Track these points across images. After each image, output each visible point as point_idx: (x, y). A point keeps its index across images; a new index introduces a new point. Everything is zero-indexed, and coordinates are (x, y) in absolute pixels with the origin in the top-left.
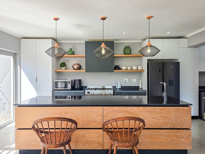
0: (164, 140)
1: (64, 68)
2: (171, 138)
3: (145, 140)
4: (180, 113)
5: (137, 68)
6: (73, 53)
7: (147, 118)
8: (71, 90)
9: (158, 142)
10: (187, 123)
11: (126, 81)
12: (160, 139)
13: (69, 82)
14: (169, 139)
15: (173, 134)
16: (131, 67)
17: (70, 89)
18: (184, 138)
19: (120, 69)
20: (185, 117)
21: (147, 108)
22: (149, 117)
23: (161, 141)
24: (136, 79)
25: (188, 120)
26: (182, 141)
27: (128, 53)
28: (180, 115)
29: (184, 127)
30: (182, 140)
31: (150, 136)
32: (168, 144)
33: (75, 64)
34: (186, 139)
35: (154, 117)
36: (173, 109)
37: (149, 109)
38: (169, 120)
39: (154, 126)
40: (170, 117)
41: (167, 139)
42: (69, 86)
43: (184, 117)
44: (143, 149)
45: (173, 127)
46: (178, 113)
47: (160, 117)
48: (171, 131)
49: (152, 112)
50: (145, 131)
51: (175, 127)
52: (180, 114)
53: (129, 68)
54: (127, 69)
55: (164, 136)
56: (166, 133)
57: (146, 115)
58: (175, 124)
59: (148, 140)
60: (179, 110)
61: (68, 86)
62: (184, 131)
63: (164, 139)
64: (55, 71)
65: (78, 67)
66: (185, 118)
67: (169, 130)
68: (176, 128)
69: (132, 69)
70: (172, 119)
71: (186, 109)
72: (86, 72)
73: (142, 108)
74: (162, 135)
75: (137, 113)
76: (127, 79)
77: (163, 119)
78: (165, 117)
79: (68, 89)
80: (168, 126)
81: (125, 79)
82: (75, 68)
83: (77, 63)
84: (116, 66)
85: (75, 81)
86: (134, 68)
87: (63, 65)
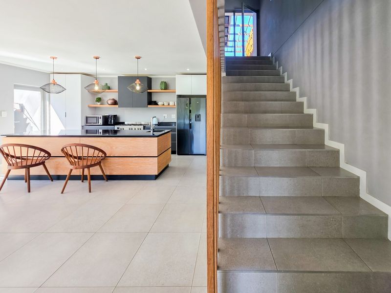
0: (134, 167)
1: (99, 103)
3: (117, 166)
6: (109, 88)
7: (119, 148)
9: (128, 168)
11: (165, 117)
12: (130, 166)
13: (100, 117)
14: (138, 165)
15: (142, 161)
16: (168, 103)
17: (101, 124)
18: (151, 164)
19: (158, 105)
22: (121, 146)
23: (131, 168)
25: (154, 149)
26: (149, 167)
29: (151, 155)
31: (122, 163)
33: (110, 99)
34: (152, 166)
35: (125, 147)
37: (121, 140)
38: (138, 149)
39: (125, 154)
41: (136, 165)
42: (101, 122)
43: (151, 146)
44: (115, 174)
45: (141, 155)
47: (130, 146)
48: (140, 159)
49: (123, 142)
50: (117, 159)
51: (143, 155)
52: (147, 144)
53: (166, 104)
54: (164, 105)
56: (135, 160)
57: (118, 145)
58: (143, 152)
59: (120, 167)
60: (147, 140)
61: (99, 121)
63: (133, 165)
64: (88, 107)
65: (112, 102)
69: (169, 105)
70: (141, 148)
72: (119, 107)
74: (132, 162)
76: (166, 115)
77: (133, 148)
79: (99, 124)
81: (164, 115)
82: (109, 103)
83: (111, 98)
84: (153, 102)
85: (108, 116)
86: (171, 104)
87: (99, 100)
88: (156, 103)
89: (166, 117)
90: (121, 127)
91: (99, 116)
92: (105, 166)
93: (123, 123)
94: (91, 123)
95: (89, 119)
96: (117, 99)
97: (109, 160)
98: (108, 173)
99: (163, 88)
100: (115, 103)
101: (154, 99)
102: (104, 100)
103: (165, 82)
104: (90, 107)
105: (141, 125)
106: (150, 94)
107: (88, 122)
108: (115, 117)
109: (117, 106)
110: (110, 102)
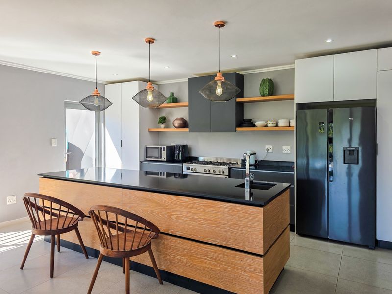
0: (211, 266)
1: (162, 126)
2: (222, 266)
3: (179, 257)
4: (239, 217)
5: (290, 122)
6: (176, 100)
7: (183, 218)
8: (167, 161)
9: (199, 268)
10: (253, 241)
11: (268, 150)
12: (203, 262)
13: (164, 148)
14: (219, 266)
15: (227, 259)
16: (275, 122)
17: (165, 160)
18: (247, 272)
19: (254, 126)
20: (251, 227)
21: (182, 199)
22: (185, 216)
23: (206, 267)
24: (289, 147)
25: (255, 234)
26: (243, 277)
27: (265, 93)
28: (239, 222)
29: (247, 250)
30: (243, 275)
31: (187, 253)
32: (217, 277)
33: (177, 119)
34: (251, 276)
35: (194, 218)
36: (227, 208)
37: (185, 202)
38: (219, 228)
39: (194, 235)
40: (222, 224)
41: (215, 265)
43: (247, 227)
44: (175, 273)
45: (226, 244)
46: (237, 218)
47: (203, 218)
48: (224, 252)
49: (191, 208)
50: (179, 241)
51: (229, 245)
52: (239, 220)
53: (270, 124)
54: (266, 126)
55: (210, 258)
56: (214, 252)
57: (181, 211)
58: (231, 238)
59: (184, 259)
60: (238, 211)
61: (163, 155)
62: (248, 257)
63: (210, 264)
64: (149, 131)
65: (180, 124)
66: (249, 230)
67: (218, 248)
68: (231, 246)
69: (277, 126)
70: (225, 228)
71: (251, 212)
72: (189, 132)
73: (175, 199)
74: (207, 256)
75: (167, 206)
76: (270, 147)
77: (209, 224)
78: (211, 221)
79: (163, 159)
80: (218, 241)
81: (267, 147)
82: (177, 125)
83: (179, 117)
84: (245, 120)
85: (175, 146)
86: (282, 123)
87: (163, 120)
88: (251, 124)
89: (270, 151)
90: (192, 166)
91: (162, 147)
92: (158, 251)
93: (195, 160)
94: (151, 157)
95: (149, 150)
96: (187, 118)
97: (166, 242)
98: (164, 268)
99: (266, 92)
100: (184, 125)
101: (247, 116)
102: (169, 121)
103: (271, 81)
104: (151, 132)
105: (224, 164)
106: (240, 106)
107: (149, 155)
108: (185, 147)
109: (187, 130)
110: (177, 123)
